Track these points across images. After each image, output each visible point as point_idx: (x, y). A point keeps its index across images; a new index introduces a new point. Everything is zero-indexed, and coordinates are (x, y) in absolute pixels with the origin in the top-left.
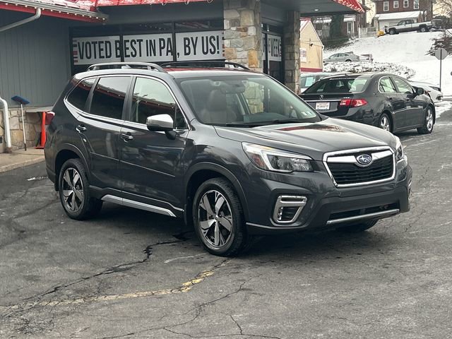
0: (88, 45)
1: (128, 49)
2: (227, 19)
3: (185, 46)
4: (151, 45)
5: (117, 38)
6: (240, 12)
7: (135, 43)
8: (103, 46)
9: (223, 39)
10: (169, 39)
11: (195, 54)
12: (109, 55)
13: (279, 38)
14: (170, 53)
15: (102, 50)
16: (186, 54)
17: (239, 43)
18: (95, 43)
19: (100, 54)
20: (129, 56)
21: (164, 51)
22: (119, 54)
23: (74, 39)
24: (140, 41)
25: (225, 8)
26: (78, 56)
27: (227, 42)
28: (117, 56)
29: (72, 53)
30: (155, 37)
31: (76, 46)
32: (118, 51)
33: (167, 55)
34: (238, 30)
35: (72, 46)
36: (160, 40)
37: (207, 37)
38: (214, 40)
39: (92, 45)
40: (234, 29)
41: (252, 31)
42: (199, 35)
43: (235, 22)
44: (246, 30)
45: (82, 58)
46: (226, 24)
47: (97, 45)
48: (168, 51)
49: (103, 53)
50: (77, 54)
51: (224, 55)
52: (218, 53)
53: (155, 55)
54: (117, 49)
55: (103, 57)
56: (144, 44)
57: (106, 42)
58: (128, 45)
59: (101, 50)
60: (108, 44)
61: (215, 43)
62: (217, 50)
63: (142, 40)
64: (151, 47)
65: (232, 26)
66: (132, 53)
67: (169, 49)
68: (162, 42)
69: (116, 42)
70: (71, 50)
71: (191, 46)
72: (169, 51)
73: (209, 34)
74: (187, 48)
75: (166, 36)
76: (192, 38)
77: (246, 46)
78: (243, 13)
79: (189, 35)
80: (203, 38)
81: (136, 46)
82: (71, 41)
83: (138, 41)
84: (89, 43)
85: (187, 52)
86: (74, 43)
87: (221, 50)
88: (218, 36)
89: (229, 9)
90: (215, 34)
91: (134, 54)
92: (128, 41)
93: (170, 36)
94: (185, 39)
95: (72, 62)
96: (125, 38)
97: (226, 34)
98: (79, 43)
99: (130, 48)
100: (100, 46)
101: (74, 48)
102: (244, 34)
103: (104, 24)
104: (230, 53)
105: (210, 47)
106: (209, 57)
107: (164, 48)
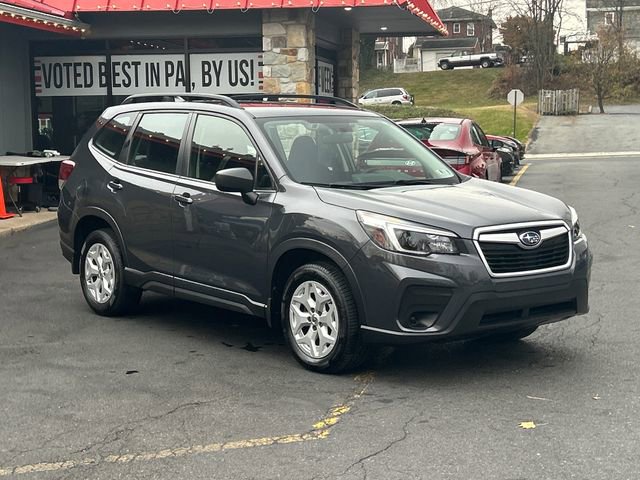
0: (58, 68)
1: (118, 74)
2: (268, 36)
3: (204, 73)
4: (153, 69)
5: (102, 59)
6: (286, 27)
7: (129, 67)
8: (80, 70)
9: (261, 64)
10: (180, 63)
11: (218, 85)
12: (88, 83)
13: (331, 67)
14: (180, 83)
15: (79, 75)
16: (205, 85)
17: (284, 70)
18: (68, 65)
19: (76, 82)
20: (119, 85)
21: (172, 80)
22: (104, 82)
23: (36, 59)
24: (137, 64)
25: (264, 21)
26: (43, 83)
27: (266, 70)
28: (101, 85)
29: (33, 79)
30: (160, 60)
31: (39, 68)
32: (104, 78)
33: (177, 85)
34: (283, 52)
35: (33, 69)
36: (167, 63)
37: (236, 62)
38: (247, 66)
39: (64, 69)
40: (278, 50)
41: (303, 54)
42: (225, 58)
43: (279, 41)
44: (294, 52)
45: (48, 86)
46: (266, 43)
47: (71, 68)
48: (178, 80)
49: (81, 80)
50: (40, 80)
51: (261, 88)
52: (252, 84)
53: (158, 85)
54: (101, 74)
55: (81, 86)
56: (142, 69)
57: (86, 64)
58: (118, 69)
59: (77, 75)
60: (88, 68)
61: (248, 70)
62: (250, 81)
63: (139, 63)
64: (153, 73)
65: (276, 46)
66: (124, 81)
67: (180, 77)
68: (169, 66)
69: (101, 64)
70: (32, 74)
71: (212, 73)
72: (180, 80)
73: (239, 57)
74: (207, 77)
75: (176, 59)
76: (214, 62)
77: (294, 76)
78: (291, 28)
79: (209, 58)
80: (230, 62)
81: (131, 71)
82: (32, 62)
83: (133, 63)
84: (58, 65)
85: (207, 81)
86: (36, 65)
87: (256, 79)
88: (252, 61)
89: (270, 22)
90: (248, 57)
91: (127, 82)
92: (118, 64)
93: (181, 58)
94: (204, 63)
95: (34, 91)
96: (114, 59)
97: (266, 58)
98: (44, 65)
99: (122, 73)
100: (75, 70)
101: (36, 72)
102: (290, 58)
103: (83, 38)
104: (271, 86)
105: (241, 75)
106: (239, 89)
107: (172, 74)
